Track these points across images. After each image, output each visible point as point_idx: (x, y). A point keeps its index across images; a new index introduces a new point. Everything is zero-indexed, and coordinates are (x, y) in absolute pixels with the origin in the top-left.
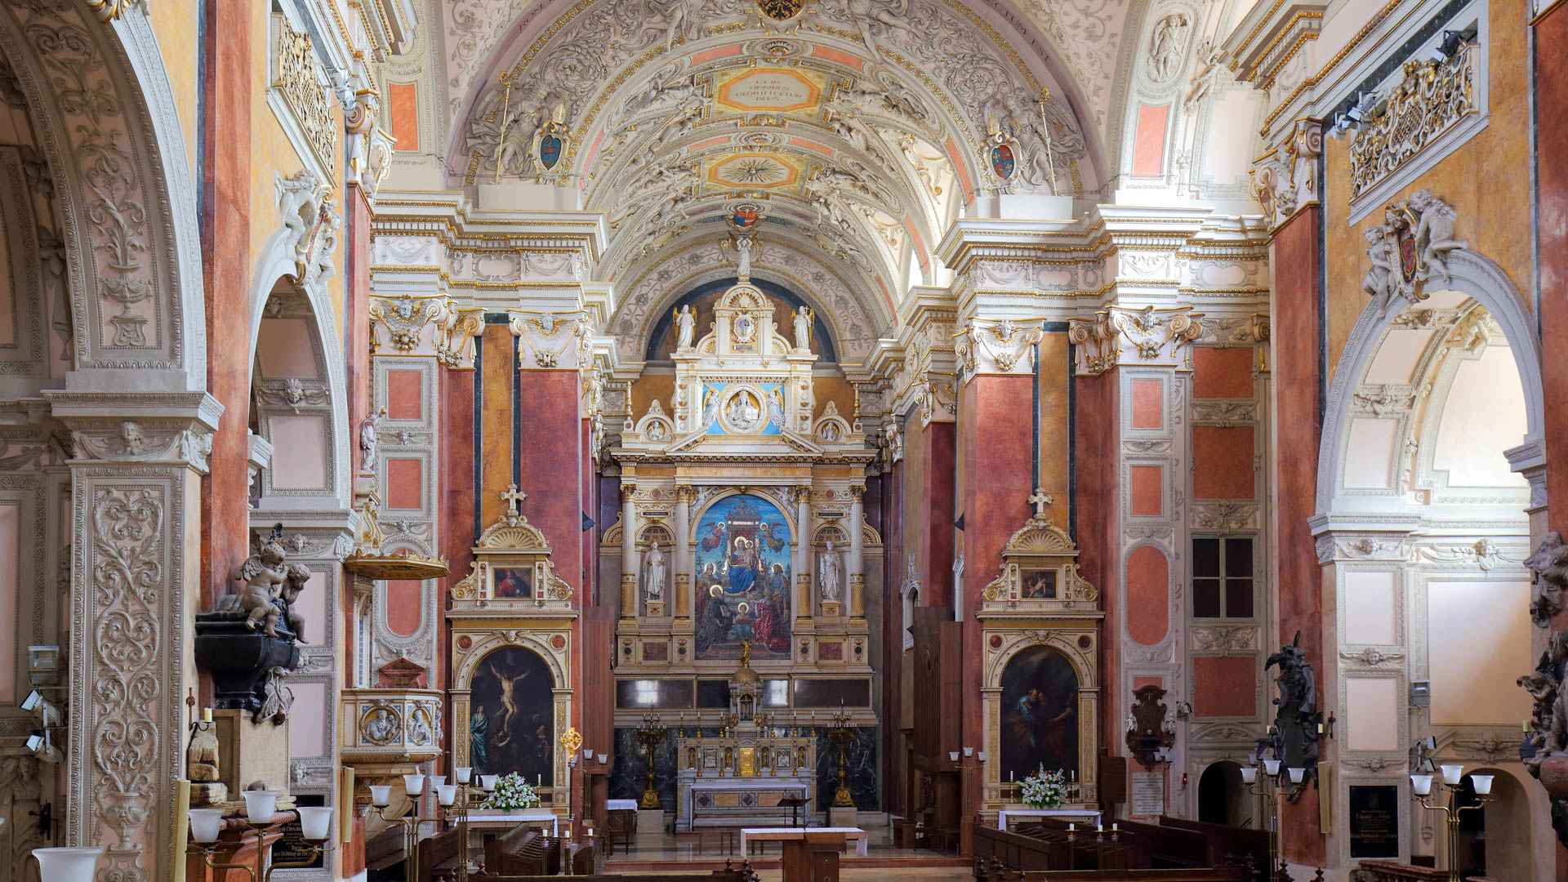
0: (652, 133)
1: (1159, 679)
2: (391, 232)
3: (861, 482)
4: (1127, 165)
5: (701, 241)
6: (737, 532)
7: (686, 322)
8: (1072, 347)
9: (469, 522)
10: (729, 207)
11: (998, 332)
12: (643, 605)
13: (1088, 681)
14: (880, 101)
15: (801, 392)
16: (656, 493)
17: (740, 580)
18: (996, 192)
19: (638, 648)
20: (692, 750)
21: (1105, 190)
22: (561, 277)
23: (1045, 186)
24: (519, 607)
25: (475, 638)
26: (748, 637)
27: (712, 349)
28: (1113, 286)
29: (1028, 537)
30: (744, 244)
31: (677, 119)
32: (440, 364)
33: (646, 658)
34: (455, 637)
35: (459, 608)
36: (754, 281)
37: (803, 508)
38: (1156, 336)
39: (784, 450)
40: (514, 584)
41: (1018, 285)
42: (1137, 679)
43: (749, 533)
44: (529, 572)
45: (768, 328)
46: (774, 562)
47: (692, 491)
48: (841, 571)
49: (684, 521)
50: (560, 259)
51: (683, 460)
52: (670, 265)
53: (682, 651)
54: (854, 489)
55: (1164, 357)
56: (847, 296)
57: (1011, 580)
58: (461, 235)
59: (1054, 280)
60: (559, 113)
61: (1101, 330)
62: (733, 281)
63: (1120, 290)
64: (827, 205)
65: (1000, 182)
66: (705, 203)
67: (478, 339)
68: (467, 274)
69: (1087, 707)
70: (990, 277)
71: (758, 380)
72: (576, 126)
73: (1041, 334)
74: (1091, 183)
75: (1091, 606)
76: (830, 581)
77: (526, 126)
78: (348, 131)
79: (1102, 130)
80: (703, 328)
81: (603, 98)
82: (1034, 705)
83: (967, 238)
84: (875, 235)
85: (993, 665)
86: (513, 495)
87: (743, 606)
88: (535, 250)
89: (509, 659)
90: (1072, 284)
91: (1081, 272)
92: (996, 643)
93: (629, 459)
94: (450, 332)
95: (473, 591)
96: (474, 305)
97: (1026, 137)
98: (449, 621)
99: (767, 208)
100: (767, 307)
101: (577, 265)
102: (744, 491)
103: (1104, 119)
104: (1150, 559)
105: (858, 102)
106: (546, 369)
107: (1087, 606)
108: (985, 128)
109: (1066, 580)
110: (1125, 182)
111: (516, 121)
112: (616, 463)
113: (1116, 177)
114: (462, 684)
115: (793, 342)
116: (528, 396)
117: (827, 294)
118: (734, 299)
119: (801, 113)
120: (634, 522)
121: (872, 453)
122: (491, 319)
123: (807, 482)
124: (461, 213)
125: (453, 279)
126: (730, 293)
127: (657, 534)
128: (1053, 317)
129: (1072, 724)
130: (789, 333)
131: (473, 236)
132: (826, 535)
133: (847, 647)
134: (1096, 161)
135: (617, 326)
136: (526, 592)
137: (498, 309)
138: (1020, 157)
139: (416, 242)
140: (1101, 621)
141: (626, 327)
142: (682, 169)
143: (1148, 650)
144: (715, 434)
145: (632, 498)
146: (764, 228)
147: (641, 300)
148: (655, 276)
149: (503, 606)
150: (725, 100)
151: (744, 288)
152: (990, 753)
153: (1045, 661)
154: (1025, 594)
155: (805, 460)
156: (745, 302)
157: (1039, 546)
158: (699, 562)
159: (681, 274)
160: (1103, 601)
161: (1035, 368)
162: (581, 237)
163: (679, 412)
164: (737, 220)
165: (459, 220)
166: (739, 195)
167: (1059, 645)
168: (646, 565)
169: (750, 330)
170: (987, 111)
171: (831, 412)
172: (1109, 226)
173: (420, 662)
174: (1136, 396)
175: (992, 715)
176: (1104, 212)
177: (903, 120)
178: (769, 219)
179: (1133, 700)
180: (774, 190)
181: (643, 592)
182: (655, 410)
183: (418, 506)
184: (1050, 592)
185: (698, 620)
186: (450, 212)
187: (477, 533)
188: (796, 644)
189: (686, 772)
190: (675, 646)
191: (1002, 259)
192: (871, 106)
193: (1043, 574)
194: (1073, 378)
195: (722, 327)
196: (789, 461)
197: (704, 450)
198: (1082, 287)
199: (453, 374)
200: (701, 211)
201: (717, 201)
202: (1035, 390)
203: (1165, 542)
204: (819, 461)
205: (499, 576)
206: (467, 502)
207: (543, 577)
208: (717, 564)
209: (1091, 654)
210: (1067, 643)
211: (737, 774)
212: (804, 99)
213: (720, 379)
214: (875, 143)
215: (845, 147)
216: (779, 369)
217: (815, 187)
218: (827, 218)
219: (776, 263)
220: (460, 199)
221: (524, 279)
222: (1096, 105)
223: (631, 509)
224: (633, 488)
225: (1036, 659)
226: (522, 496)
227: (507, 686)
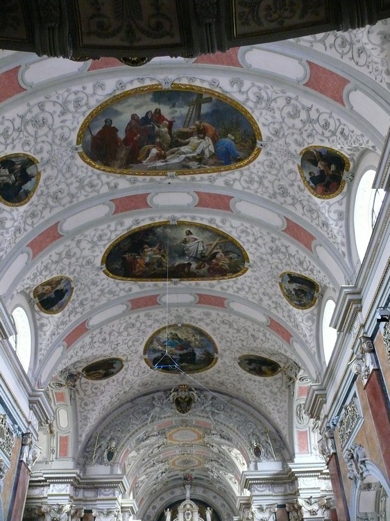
0: (149, 450)
4: (297, 449)
5: (175, 487)
7: (168, 514)
8: (288, 513)
10: (181, 474)
11: (261, 509)
14: (219, 437)
18: (256, 462)
21: (291, 459)
22: (111, 497)
23: (272, 459)
28: (298, 490)
31: (157, 445)
38: (315, 507)
41: (267, 492)
45: (196, 515)
50: (111, 490)
52: (164, 495)
55: (319, 515)
56: (225, 503)
58: (79, 483)
61: (296, 506)
63: (300, 492)
64: (212, 472)
65: (257, 459)
66: (173, 473)
67: (81, 519)
70: (258, 490)
72: (119, 448)
73: (276, 509)
74: (287, 457)
77: (103, 448)
78: (23, 445)
79: (288, 440)
80: (174, 516)
81: (128, 439)
83: (248, 477)
84: (229, 481)
88: (101, 487)
90: (285, 491)
91: (288, 486)
96: (81, 506)
97: (264, 444)
99: (194, 474)
100: (196, 508)
103: (287, 436)
105: (213, 437)
108: (251, 442)
110: (296, 455)
111: (100, 447)
113: (294, 454)
115: (205, 520)
117: (218, 503)
118: (185, 506)
119: (197, 442)
122: (86, 512)
124: (79, 476)
126: (184, 503)
128: (280, 503)
130: (203, 515)
131: (83, 483)
134: (288, 450)
135: (146, 518)
138: (263, 450)
139: (63, 486)
142: (162, 462)
146: (195, 481)
147: (154, 507)
150: (171, 439)
156: (188, 506)
159: (168, 498)
162: (119, 483)
164: (185, 479)
165: (78, 478)
166: (184, 470)
169: (190, 516)
170: (251, 437)
172: (293, 470)
177: (227, 442)
178: (195, 478)
180: (195, 468)
186: (75, 475)
191: (260, 484)
192: (217, 439)
195: (181, 515)
198: (289, 492)
200: (172, 476)
212: (197, 438)
214: (221, 450)
215: (212, 452)
217: (207, 466)
218: (213, 476)
219: (200, 493)
220: (78, 471)
221: (99, 498)
222: (285, 432)
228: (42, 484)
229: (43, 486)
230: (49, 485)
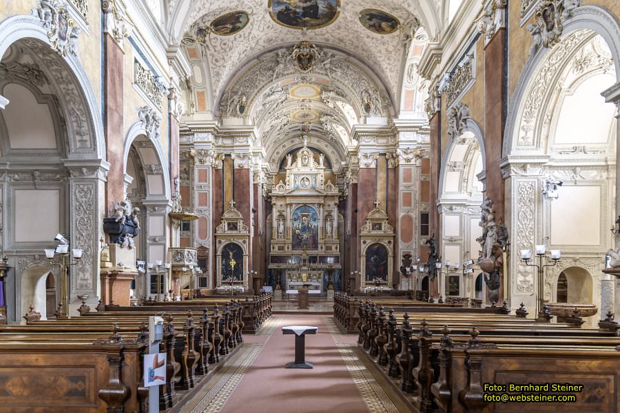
0: (274, 105)
1: (410, 252)
2: (200, 132)
3: (337, 202)
4: (402, 108)
5: (294, 137)
6: (303, 216)
7: (289, 159)
8: (387, 160)
9: (221, 210)
10: (300, 126)
11: (366, 156)
12: (278, 236)
13: (390, 253)
14: (335, 93)
15: (321, 178)
16: (281, 205)
17: (304, 229)
18: (366, 117)
19: (276, 247)
20: (290, 274)
21: (396, 116)
22: (245, 143)
23: (380, 115)
24: (234, 232)
25: (223, 241)
26: (306, 244)
27: (296, 166)
28: (398, 143)
29: (373, 213)
30: (305, 137)
31: (280, 101)
32: (213, 168)
33: (279, 250)
34: (217, 240)
35: (219, 232)
36: (308, 147)
37: (321, 209)
38: (410, 156)
39: (316, 193)
40: (233, 226)
41: (372, 143)
42: (403, 252)
43: (307, 216)
44: (237, 223)
45: (312, 160)
46: (314, 224)
47: (291, 205)
48: (332, 227)
49: (288, 213)
50: (245, 139)
51: (288, 196)
52: (285, 143)
53: (288, 248)
54: (335, 204)
55: (413, 162)
56: (335, 151)
57: (369, 225)
58: (218, 133)
59: (382, 141)
60: (244, 99)
61: (394, 155)
62: (303, 147)
63: (400, 143)
64: (326, 125)
65: (367, 114)
66: (293, 125)
67: (223, 161)
68: (220, 143)
69: (390, 260)
70: (365, 141)
71: (310, 174)
72: (249, 102)
73: (378, 157)
74: (393, 113)
75: (392, 232)
76: (329, 229)
77: (235, 103)
78: (169, 99)
79: (396, 98)
80: (294, 160)
81: (256, 94)
82: (375, 260)
83: (357, 130)
84: (340, 133)
85: (364, 248)
86: (232, 202)
87: (305, 236)
88: (238, 136)
89: (232, 246)
90: (388, 142)
91: (390, 138)
92: (365, 242)
93: (274, 196)
94: (216, 159)
95: (222, 228)
96: (222, 151)
97: (374, 101)
98: (215, 236)
99: (311, 126)
100: (311, 154)
101: (250, 140)
102: (305, 205)
103: (396, 95)
104: (408, 219)
105: (329, 94)
106: (241, 168)
107: (391, 232)
108: (362, 99)
109: (385, 225)
110: (401, 112)
111: (233, 101)
112: (270, 197)
113: (399, 111)
114: (219, 253)
115: (319, 164)
116: (237, 176)
117: (329, 150)
118: (303, 152)
119: (315, 98)
120: (275, 213)
121: (340, 194)
122: (226, 155)
123: (322, 202)
124: (217, 126)
125: (216, 144)
126: (302, 150)
127: (282, 217)
128: (382, 152)
129: (386, 266)
130: (317, 160)
131: (221, 133)
132: (328, 217)
133: (334, 247)
134: (394, 107)
135: (271, 161)
136: (236, 229)
137: (228, 153)
138: (372, 107)
139: (205, 135)
140: (394, 237)
141: (274, 161)
142: (284, 115)
143: (407, 244)
144: (297, 189)
145: (274, 207)
146: (311, 132)
147: (278, 153)
148: (281, 146)
149: (230, 232)
150: (293, 95)
151: (305, 149)
152: (363, 273)
153: (378, 248)
154: (373, 229)
155: (322, 196)
156: (305, 153)
157: (377, 216)
158: (293, 224)
159: (288, 145)
160: (395, 231)
161: (377, 166)
162: (250, 132)
163: (287, 183)
164: (303, 130)
165: (217, 128)
166: (303, 123)
167: (382, 243)
168: (279, 225)
169: (307, 161)
170: (363, 94)
171: (329, 183)
172: (396, 125)
173: (207, 247)
174: (404, 173)
175: (363, 262)
176: (395, 121)
177: (341, 97)
178: (312, 130)
179: (402, 258)
180: (312, 121)
181: (278, 232)
182: (281, 183)
183: (206, 205)
184: (380, 228)
185: (293, 239)
186: (214, 126)
187: (223, 212)
188: (319, 246)
189: (288, 280)
190: (286, 246)
191: (367, 136)
192: (333, 95)
193: (378, 224)
194: (387, 169)
195: (299, 160)
196: (317, 196)
197: (294, 193)
198: (390, 143)
199: (216, 170)
200: (292, 128)
201: (297, 125)
202: (377, 172)
203: (412, 214)
204: (326, 196)
205: (229, 224)
206: (220, 204)
207: (240, 224)
208: (298, 224)
209: (392, 246)
210: (385, 242)
211: (302, 281)
212: (315, 94)
213: (298, 174)
215: (328, 107)
216: (315, 171)
217: (322, 120)
218: (327, 129)
219: (315, 142)
220: (216, 123)
221: (235, 144)
222: (394, 91)
223: (274, 210)
224: (275, 204)
225: (376, 247)
226: (235, 203)
227: (231, 253)
228: (187, 133)
229: (188, 135)
230: (193, 134)
